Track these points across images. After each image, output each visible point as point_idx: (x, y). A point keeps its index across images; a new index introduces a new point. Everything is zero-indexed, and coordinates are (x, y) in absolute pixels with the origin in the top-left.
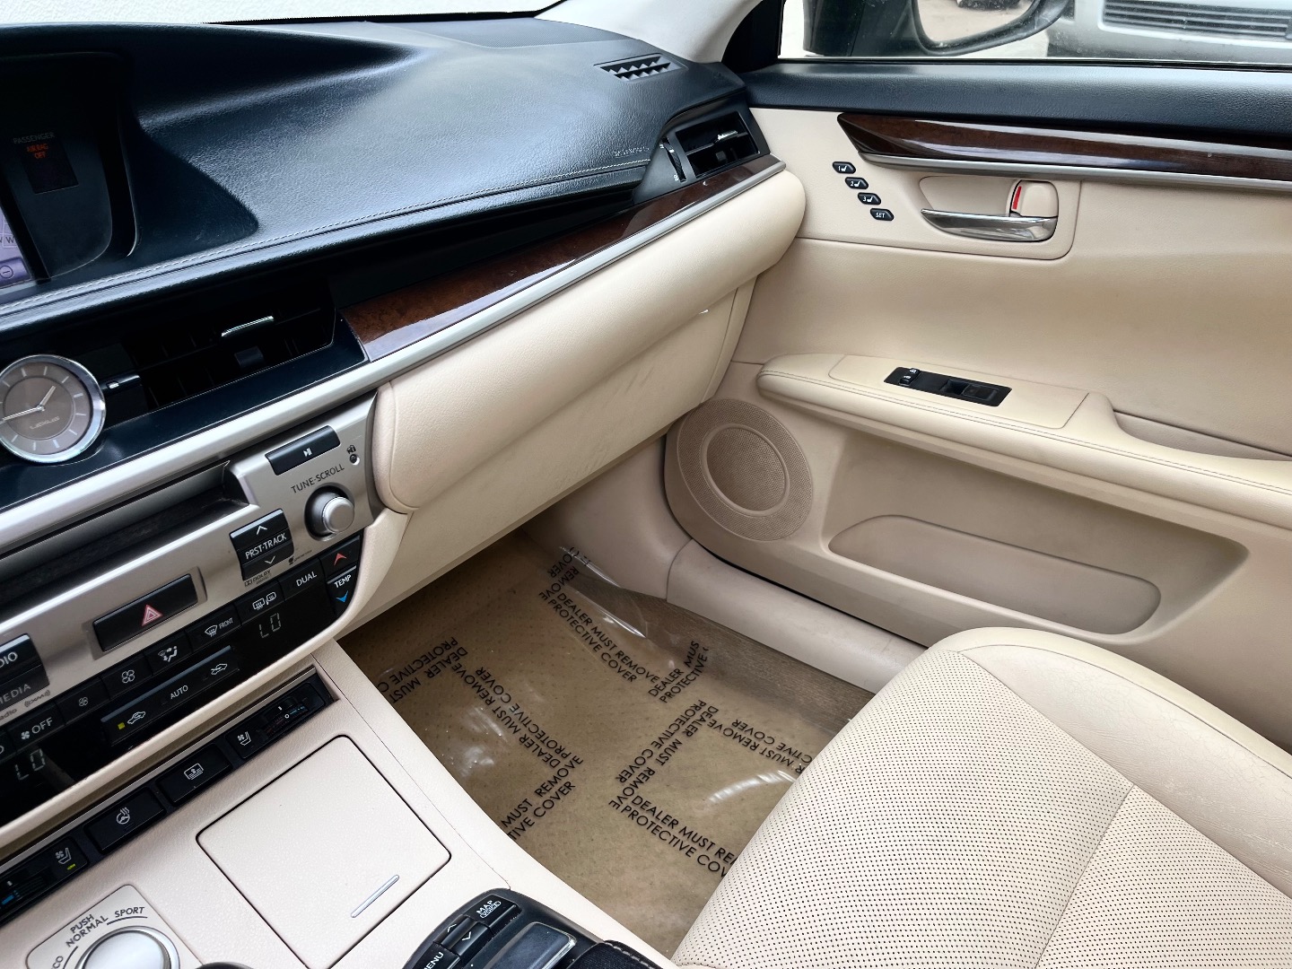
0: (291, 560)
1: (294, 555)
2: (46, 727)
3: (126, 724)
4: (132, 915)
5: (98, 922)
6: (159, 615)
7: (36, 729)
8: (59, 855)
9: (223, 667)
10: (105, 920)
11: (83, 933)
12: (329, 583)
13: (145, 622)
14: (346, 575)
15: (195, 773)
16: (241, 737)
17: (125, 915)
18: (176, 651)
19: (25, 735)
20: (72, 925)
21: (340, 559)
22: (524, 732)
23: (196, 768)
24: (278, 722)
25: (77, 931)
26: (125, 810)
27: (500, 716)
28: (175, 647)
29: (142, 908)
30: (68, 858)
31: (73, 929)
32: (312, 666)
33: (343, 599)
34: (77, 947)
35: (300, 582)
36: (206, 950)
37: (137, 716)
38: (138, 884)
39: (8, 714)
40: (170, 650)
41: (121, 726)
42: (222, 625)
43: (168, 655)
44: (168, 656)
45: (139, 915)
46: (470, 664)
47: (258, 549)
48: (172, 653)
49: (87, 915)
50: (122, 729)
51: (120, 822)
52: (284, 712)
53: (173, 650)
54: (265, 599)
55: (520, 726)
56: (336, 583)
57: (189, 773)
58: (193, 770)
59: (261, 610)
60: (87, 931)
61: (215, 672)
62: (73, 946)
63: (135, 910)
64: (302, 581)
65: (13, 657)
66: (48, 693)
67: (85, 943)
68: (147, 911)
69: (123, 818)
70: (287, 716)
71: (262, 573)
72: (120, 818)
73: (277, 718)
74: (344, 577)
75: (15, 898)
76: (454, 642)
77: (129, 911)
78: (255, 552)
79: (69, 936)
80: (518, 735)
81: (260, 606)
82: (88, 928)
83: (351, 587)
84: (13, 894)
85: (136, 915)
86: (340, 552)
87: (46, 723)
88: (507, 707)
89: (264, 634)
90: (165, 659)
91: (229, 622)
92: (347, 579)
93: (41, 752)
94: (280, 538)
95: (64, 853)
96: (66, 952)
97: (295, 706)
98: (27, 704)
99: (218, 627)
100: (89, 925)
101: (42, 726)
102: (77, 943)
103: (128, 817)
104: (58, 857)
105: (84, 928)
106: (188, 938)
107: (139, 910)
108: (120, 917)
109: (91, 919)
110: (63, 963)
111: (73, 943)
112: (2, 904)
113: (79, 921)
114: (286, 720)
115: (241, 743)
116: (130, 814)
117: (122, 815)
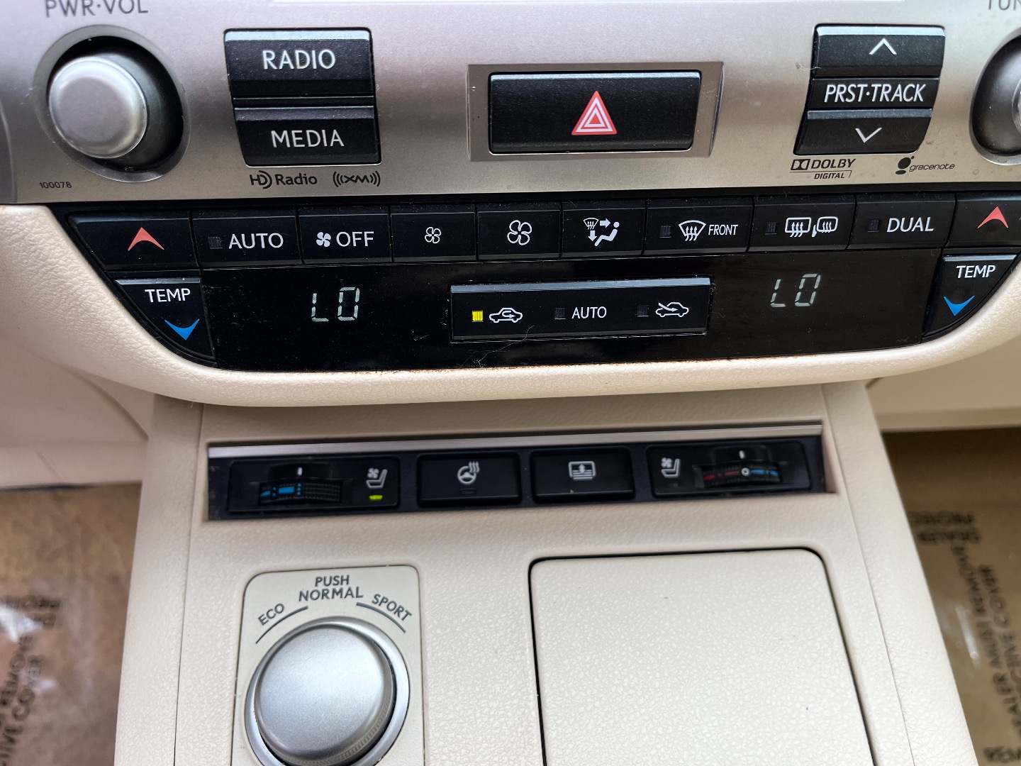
0: (904, 164)
1: (919, 157)
2: (361, 243)
3: (486, 316)
4: (391, 614)
5: (350, 592)
6: (610, 129)
7: (344, 239)
8: (373, 473)
9: (681, 311)
10: (357, 596)
11: (324, 595)
12: (948, 259)
13: (579, 130)
14: (988, 263)
15: (583, 472)
16: (666, 462)
17: (383, 608)
18: (614, 232)
19: (323, 240)
20: (321, 574)
21: (995, 223)
22: (1004, 670)
23: (588, 467)
24: (730, 472)
25: (321, 587)
26: (474, 466)
27: (984, 635)
28: (617, 224)
29: (408, 614)
30: (379, 484)
31: (318, 581)
32: (819, 422)
33: (956, 308)
34: (305, 608)
35: (896, 225)
36: (441, 744)
37: (509, 314)
38: (424, 575)
39: (301, 179)
40: (605, 223)
41: (477, 316)
42: (716, 229)
43: (600, 231)
44: (598, 235)
45: (399, 620)
46: (977, 555)
47: (857, 91)
48: (607, 231)
49: (344, 573)
50: (478, 323)
51: (460, 478)
52: (744, 464)
53: (611, 227)
54: (814, 223)
55: (1003, 660)
56: (961, 267)
57: (576, 468)
58: (582, 468)
59: (797, 241)
60: (330, 595)
61: (663, 312)
62: (303, 603)
63: (398, 611)
64: (900, 224)
65: (327, 59)
66: (376, 179)
67: (319, 609)
68: (411, 624)
69: (467, 475)
70: (746, 472)
71: (837, 158)
72: (462, 474)
73: (731, 465)
74: (981, 264)
75: (293, 494)
76: (969, 520)
77: (392, 606)
78: (847, 95)
79: (309, 586)
80: (995, 671)
81: (797, 231)
82: (334, 591)
83: (983, 292)
84: (296, 488)
85: (395, 617)
86: (1005, 209)
87: (362, 236)
88: (998, 630)
89: (776, 302)
90: (592, 236)
91: (730, 230)
92: (986, 271)
93: (358, 292)
94: (911, 92)
95: (379, 475)
96: (292, 604)
97: (765, 464)
98: (337, 180)
99: (707, 228)
100: (338, 588)
101: (353, 239)
102: (310, 603)
103: (474, 478)
104: (370, 475)
105: (331, 588)
106: (431, 705)
107: (403, 614)
108: (376, 606)
109: (345, 582)
110: (279, 617)
111: (306, 598)
112: (276, 492)
113: (333, 573)
114: (741, 476)
115: (663, 471)
116: (478, 475)
117: (468, 470)
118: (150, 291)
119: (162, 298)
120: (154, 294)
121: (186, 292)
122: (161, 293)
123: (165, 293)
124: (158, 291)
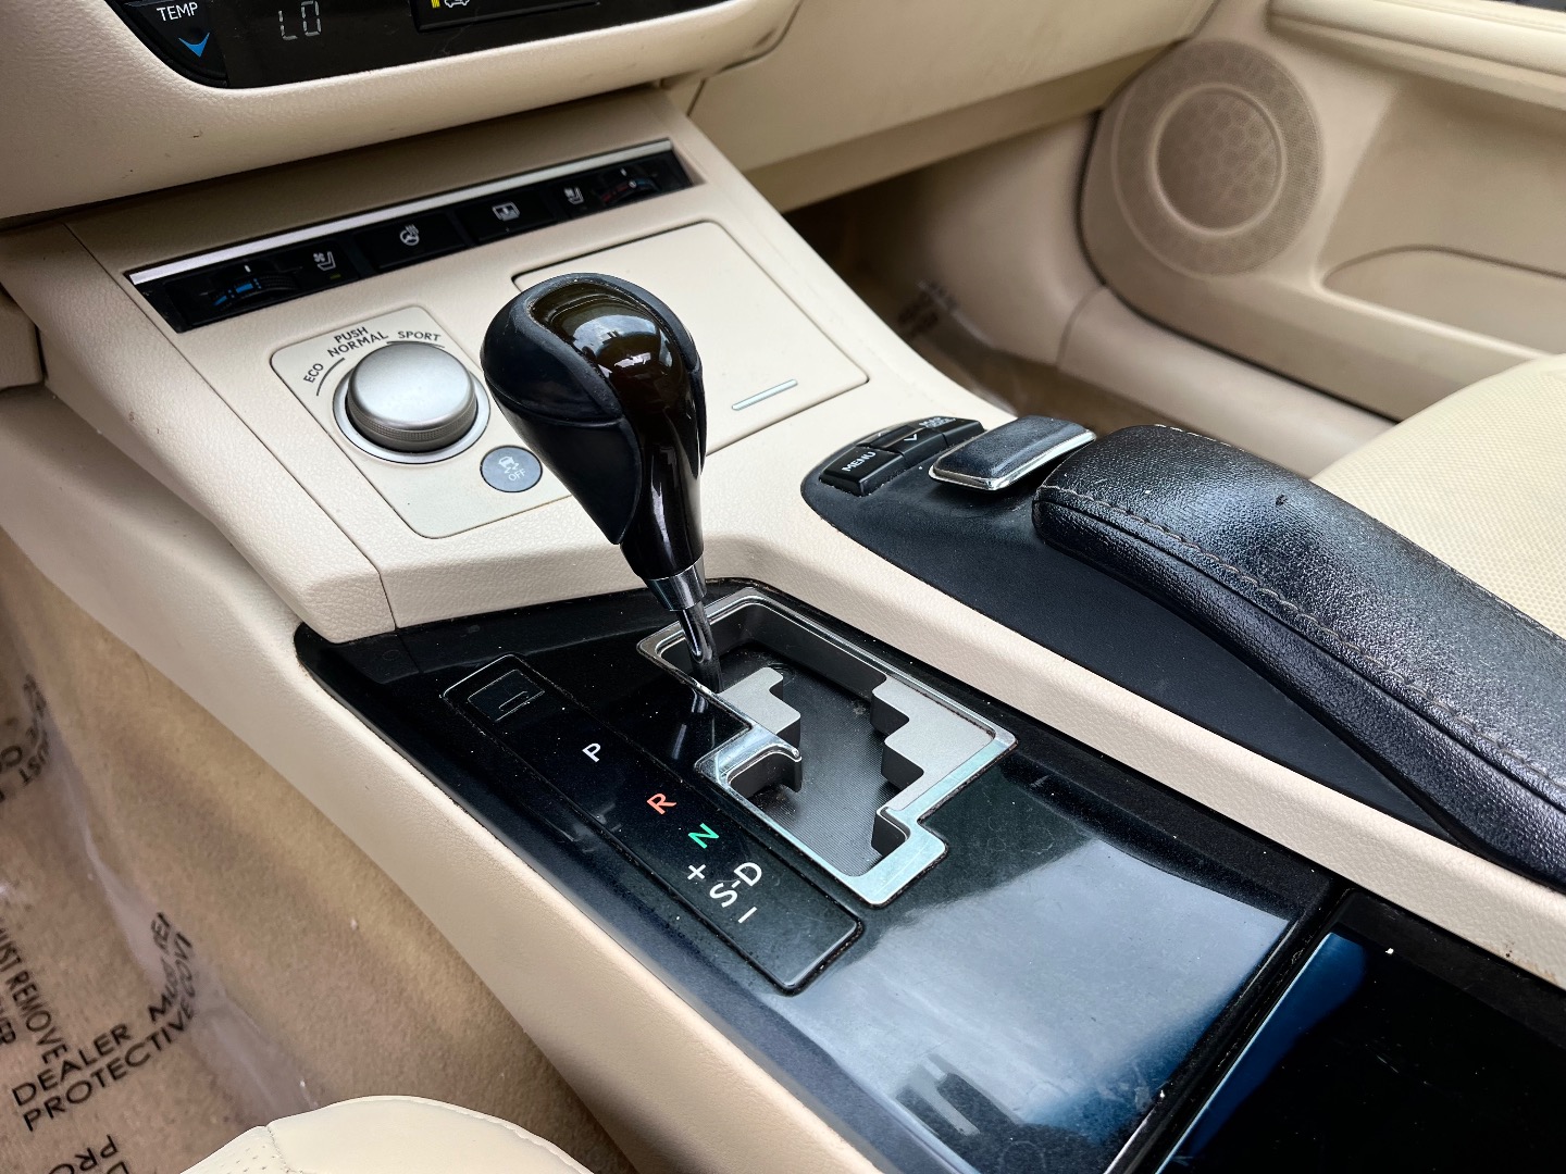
4: (422, 340)
5: (374, 338)
8: (320, 257)
10: (383, 338)
11: (352, 346)
16: (567, 192)
17: (412, 338)
20: (338, 333)
23: (510, 208)
24: (620, 188)
25: (344, 341)
26: (411, 228)
29: (436, 335)
30: (332, 264)
31: (337, 339)
34: (341, 361)
38: (430, 307)
45: (433, 342)
49: (359, 326)
51: (405, 241)
52: (628, 178)
58: (506, 210)
60: (356, 343)
62: (337, 357)
63: (426, 336)
67: (352, 359)
68: (444, 341)
69: (409, 238)
70: (632, 184)
72: (405, 237)
75: (255, 289)
77: (419, 335)
79: (333, 344)
82: (359, 340)
84: (253, 284)
85: (427, 341)
93: (317, 6)
95: (326, 257)
96: (328, 362)
102: (342, 355)
103: (417, 237)
104: (318, 260)
105: (354, 339)
107: (433, 337)
108: (406, 339)
109: (364, 333)
110: (322, 373)
111: (337, 352)
112: (234, 292)
113: (349, 329)
114: (630, 188)
115: (571, 200)
116: (419, 235)
117: (408, 233)
118: (162, 9)
119: (173, 15)
120: (166, 12)
121: (193, 6)
122: (171, 10)
123: (175, 9)
124: (169, 8)
